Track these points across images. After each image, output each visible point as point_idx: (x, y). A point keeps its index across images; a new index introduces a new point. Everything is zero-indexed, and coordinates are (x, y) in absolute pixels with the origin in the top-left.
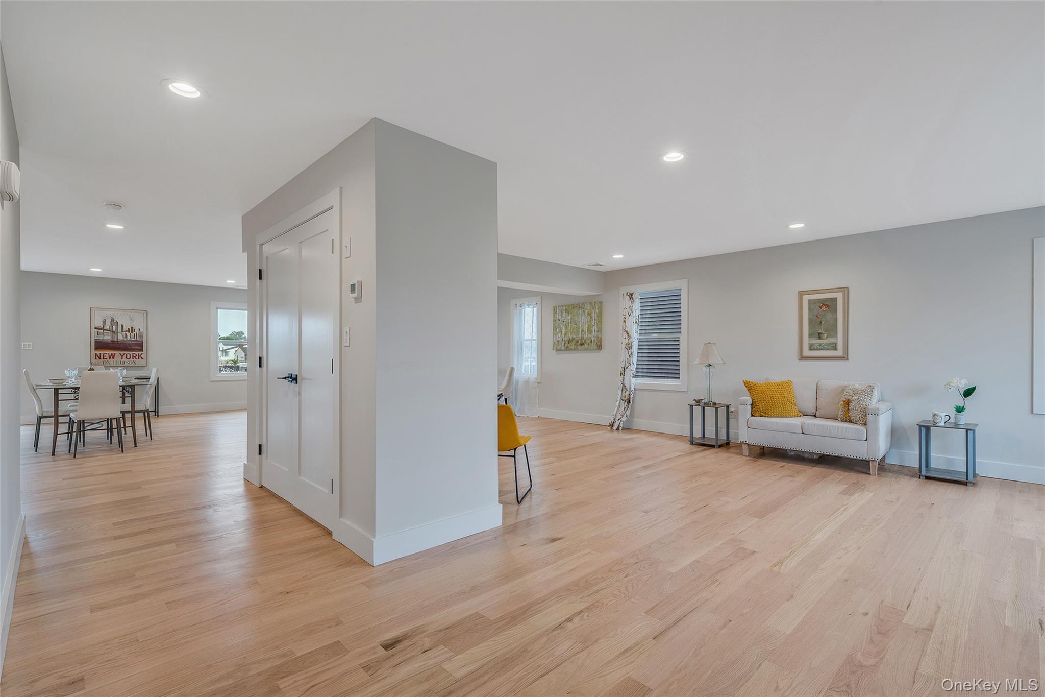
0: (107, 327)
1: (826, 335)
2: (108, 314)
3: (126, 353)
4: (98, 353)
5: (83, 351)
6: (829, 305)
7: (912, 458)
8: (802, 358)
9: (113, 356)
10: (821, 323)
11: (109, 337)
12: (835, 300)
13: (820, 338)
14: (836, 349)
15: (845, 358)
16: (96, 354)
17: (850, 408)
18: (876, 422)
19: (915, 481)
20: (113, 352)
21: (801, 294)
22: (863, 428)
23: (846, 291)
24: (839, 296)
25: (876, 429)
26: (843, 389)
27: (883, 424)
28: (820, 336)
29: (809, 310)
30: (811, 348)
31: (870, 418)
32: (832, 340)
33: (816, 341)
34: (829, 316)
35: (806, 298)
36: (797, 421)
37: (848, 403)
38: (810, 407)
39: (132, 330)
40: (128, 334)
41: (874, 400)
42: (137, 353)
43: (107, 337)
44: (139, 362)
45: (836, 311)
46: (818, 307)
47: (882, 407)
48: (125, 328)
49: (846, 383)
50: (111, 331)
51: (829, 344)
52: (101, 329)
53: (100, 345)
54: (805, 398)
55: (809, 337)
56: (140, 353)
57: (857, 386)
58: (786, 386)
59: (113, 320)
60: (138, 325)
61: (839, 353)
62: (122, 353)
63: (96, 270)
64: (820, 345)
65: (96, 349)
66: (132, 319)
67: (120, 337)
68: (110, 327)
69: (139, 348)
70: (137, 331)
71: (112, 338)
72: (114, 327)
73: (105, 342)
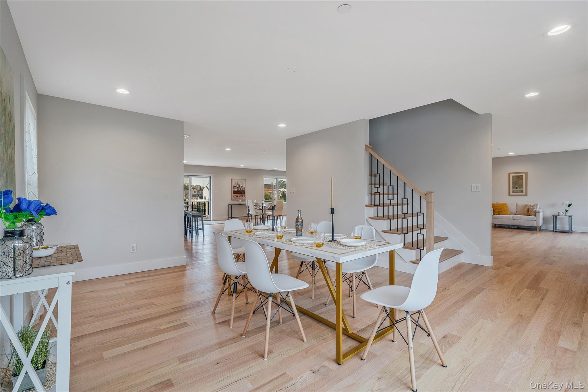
0: (236, 186)
1: (519, 188)
2: (236, 181)
4: (234, 195)
5: (230, 195)
6: (521, 178)
7: (551, 227)
8: (510, 195)
9: (237, 196)
10: (517, 183)
12: (523, 176)
13: (517, 189)
14: (523, 192)
15: (526, 195)
17: (529, 211)
18: (539, 215)
19: (552, 233)
20: (237, 195)
21: (509, 174)
22: (535, 217)
23: (526, 173)
24: (524, 175)
25: (539, 217)
26: (526, 205)
27: (541, 215)
28: (517, 188)
29: (513, 179)
30: (513, 192)
31: (537, 213)
32: (522, 189)
33: (515, 190)
34: (520, 181)
35: (511, 175)
36: (511, 216)
37: (528, 209)
38: (514, 211)
39: (242, 187)
41: (538, 208)
42: (243, 195)
44: (244, 198)
45: (523, 180)
46: (516, 178)
47: (541, 210)
48: (240, 186)
49: (527, 203)
51: (520, 191)
52: (234, 186)
53: (234, 192)
54: (512, 208)
55: (513, 188)
56: (244, 195)
57: (531, 204)
58: (505, 205)
59: (237, 183)
60: (244, 185)
61: (524, 193)
62: (240, 195)
64: (517, 191)
65: (233, 194)
66: (242, 183)
67: (239, 189)
68: (237, 186)
69: (244, 193)
70: (243, 187)
71: (237, 189)
72: (238, 186)
73: (236, 191)
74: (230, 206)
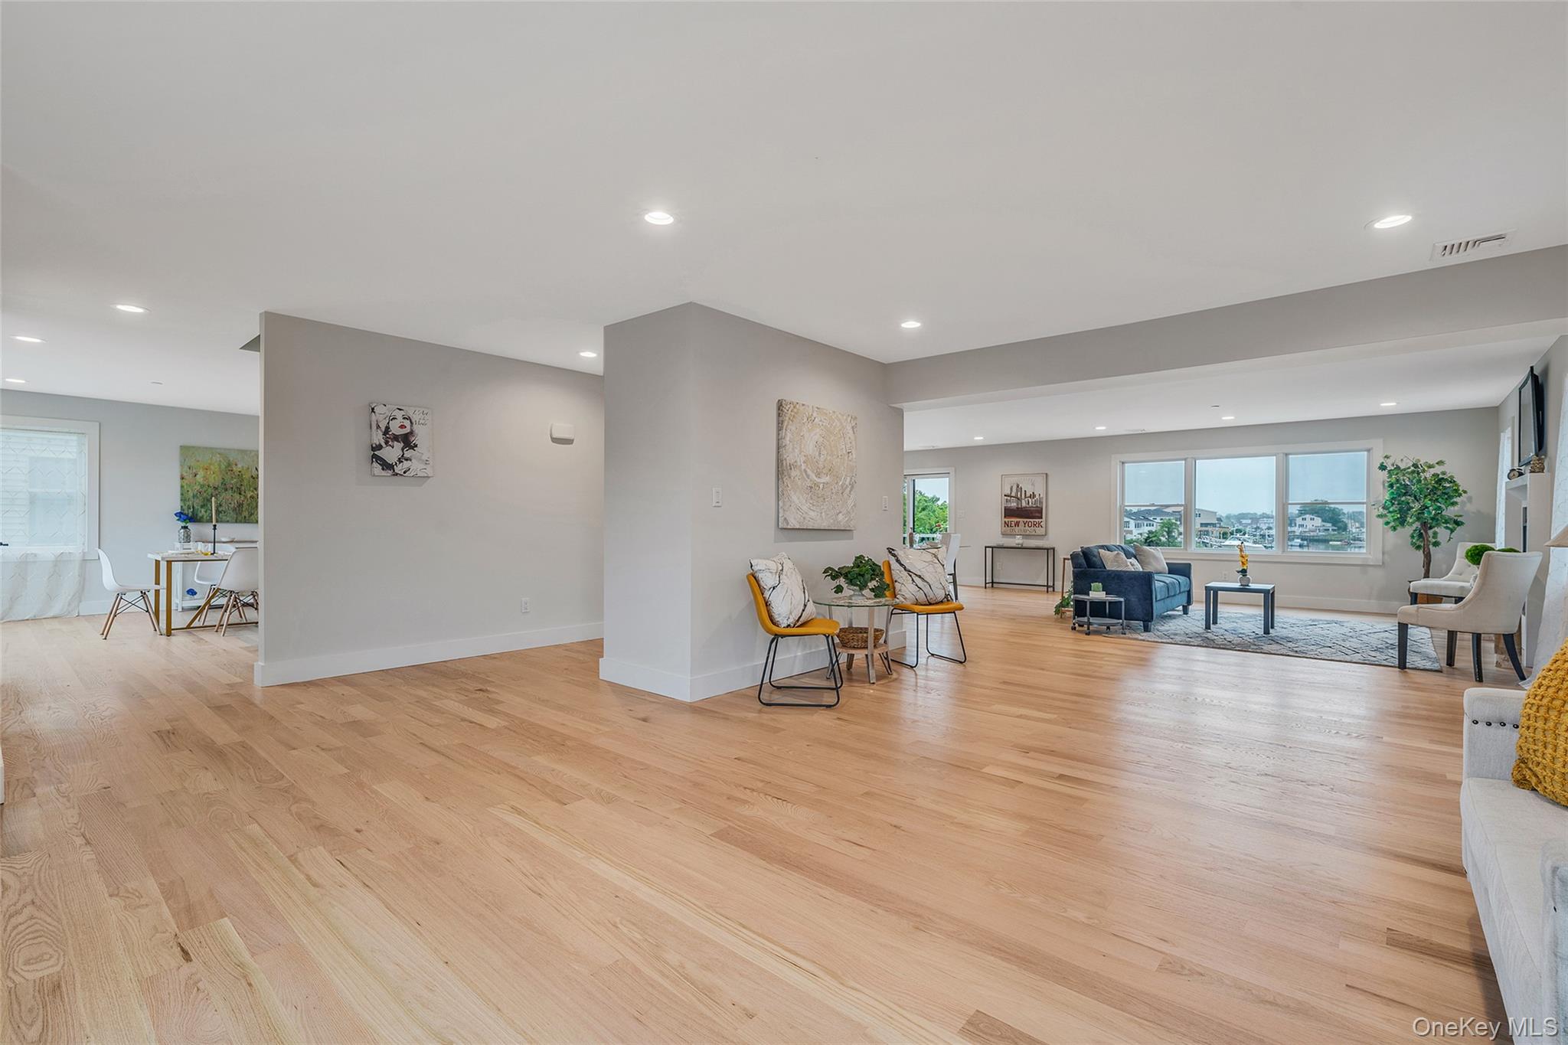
0: (1013, 494)
2: (1015, 480)
3: (1028, 520)
4: (1007, 520)
5: (996, 519)
9: (1017, 524)
11: (1015, 504)
16: (1005, 522)
20: (1018, 520)
39: (1033, 496)
40: (1030, 500)
42: (1037, 520)
43: (1014, 505)
44: (1040, 531)
48: (1028, 495)
50: (1016, 497)
52: (1008, 496)
53: (1009, 513)
56: (1040, 520)
59: (1018, 487)
60: (1039, 491)
62: (1025, 520)
63: (979, 439)
65: (1006, 516)
66: (1033, 484)
67: (1024, 504)
68: (1017, 493)
69: (1039, 515)
70: (1037, 497)
71: (1018, 505)
72: (1019, 493)
73: (1012, 510)
74: (989, 550)
